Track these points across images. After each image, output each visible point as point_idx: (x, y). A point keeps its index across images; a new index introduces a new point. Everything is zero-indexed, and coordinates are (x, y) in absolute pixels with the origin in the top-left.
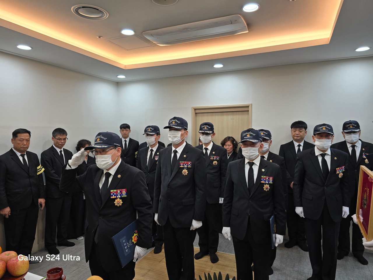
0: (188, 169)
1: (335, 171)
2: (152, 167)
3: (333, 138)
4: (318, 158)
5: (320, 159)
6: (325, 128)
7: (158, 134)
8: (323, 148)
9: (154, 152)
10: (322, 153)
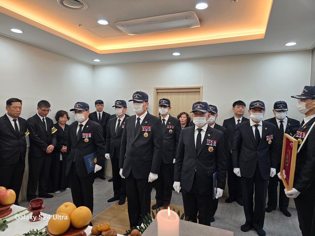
0: (148, 132)
1: (266, 138)
2: (119, 134)
3: (264, 112)
4: (253, 128)
5: (254, 129)
6: (259, 104)
7: (125, 107)
8: (257, 120)
9: (122, 122)
10: (255, 124)
